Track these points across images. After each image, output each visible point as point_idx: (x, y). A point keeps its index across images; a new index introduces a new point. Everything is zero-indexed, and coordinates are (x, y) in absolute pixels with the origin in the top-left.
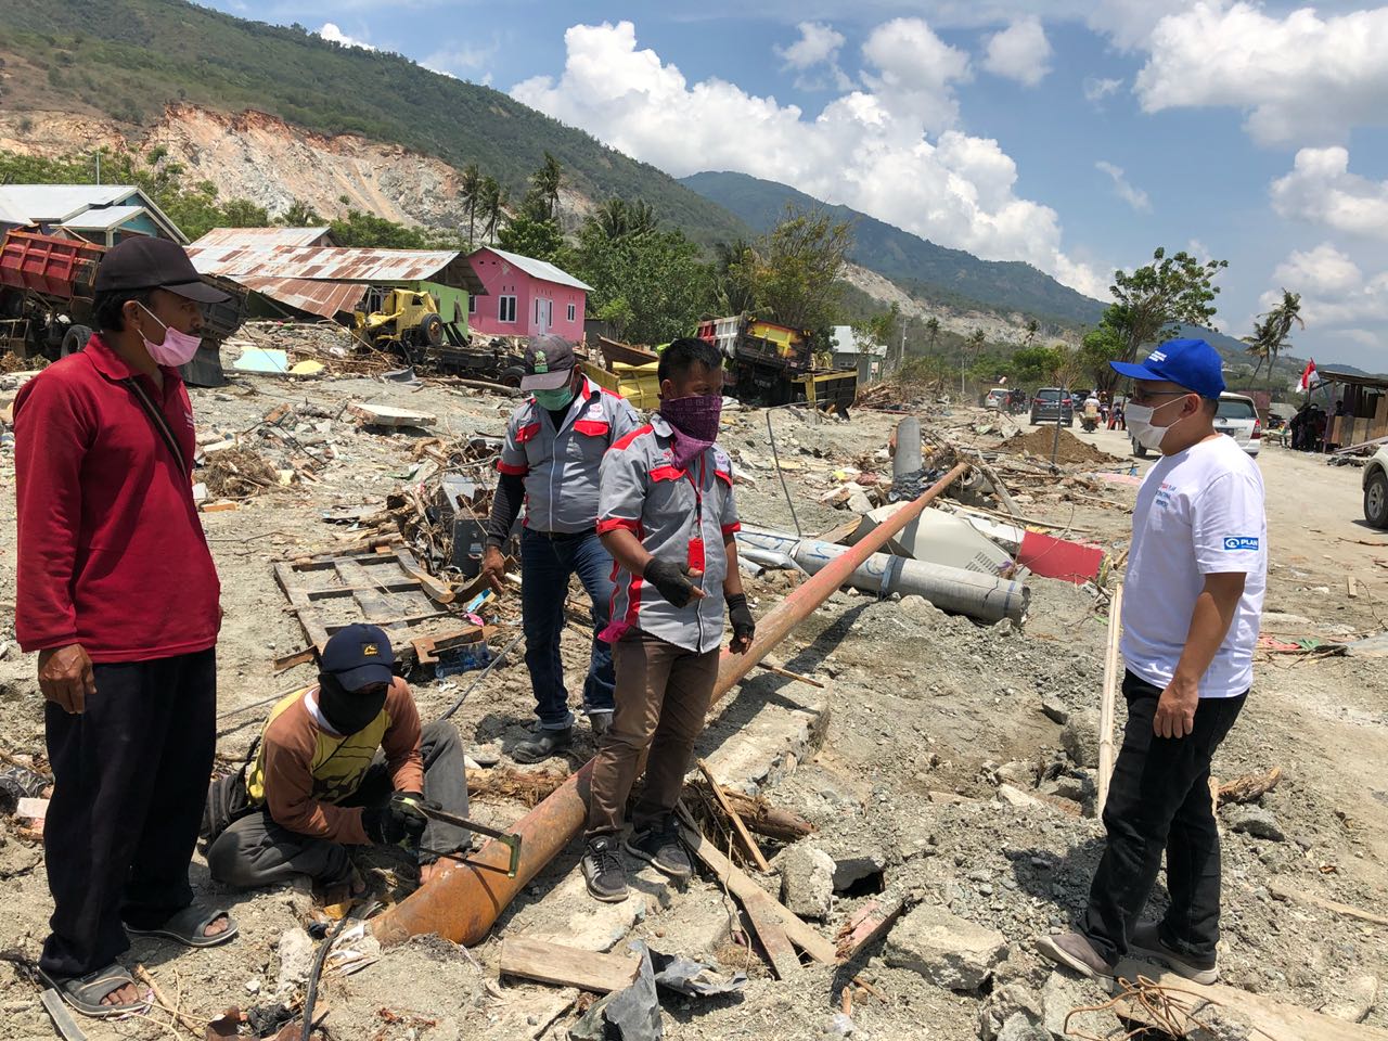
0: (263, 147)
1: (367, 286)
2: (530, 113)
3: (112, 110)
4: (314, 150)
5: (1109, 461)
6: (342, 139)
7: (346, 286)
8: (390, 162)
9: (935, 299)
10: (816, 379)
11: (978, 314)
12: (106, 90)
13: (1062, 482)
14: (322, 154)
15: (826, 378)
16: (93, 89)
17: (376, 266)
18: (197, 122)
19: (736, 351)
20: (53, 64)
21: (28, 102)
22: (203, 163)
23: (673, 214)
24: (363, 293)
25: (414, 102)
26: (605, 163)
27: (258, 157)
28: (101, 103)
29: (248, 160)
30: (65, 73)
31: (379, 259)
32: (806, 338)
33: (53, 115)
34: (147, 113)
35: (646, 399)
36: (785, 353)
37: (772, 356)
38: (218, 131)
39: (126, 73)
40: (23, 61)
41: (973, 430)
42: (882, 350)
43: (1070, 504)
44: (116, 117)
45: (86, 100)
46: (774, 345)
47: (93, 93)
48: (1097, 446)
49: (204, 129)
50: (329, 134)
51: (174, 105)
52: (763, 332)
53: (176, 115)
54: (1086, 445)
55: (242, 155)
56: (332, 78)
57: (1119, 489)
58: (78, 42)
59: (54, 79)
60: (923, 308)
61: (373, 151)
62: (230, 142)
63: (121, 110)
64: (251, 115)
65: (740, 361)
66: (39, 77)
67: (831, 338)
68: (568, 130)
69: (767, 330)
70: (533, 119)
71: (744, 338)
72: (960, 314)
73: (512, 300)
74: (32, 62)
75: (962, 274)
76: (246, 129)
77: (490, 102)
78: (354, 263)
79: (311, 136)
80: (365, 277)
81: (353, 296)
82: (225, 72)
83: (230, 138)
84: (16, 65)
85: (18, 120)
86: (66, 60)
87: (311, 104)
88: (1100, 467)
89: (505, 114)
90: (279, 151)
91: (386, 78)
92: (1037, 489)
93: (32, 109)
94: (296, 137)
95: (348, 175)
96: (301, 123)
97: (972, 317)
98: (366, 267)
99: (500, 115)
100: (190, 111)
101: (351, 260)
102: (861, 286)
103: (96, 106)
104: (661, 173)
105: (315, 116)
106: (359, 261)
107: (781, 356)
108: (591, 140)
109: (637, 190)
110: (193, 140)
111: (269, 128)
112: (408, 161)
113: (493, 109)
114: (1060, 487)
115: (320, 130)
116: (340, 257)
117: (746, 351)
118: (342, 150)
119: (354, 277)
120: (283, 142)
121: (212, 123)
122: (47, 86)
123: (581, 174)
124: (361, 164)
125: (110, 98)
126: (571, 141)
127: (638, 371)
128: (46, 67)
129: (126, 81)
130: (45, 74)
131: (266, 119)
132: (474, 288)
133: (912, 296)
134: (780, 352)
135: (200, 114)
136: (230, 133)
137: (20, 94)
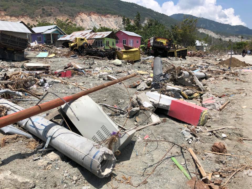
0: (94, 18)
1: (94, 40)
2: (141, 7)
3: (69, 15)
4: (103, 18)
5: (248, 66)
6: (107, 15)
7: (91, 40)
8: (116, 19)
9: (222, 34)
10: (177, 50)
11: (231, 37)
12: (68, 11)
13: (225, 73)
14: (104, 18)
15: (179, 50)
16: (66, 11)
17: (97, 36)
18: (83, 15)
19: (153, 45)
20: (59, 8)
21: (56, 15)
22: (84, 22)
23: (168, 23)
24: (94, 41)
25: (120, 7)
26: (155, 14)
27: (93, 20)
28: (67, 14)
29: (91, 21)
30: (61, 9)
31: (97, 34)
32: (170, 41)
33: (60, 16)
34: (75, 15)
35: (130, 57)
36: (165, 44)
37: (162, 45)
38: (86, 16)
39: (71, 8)
40: (54, 8)
41: (216, 60)
42: (206, 45)
43: (226, 80)
44: (70, 16)
45: (65, 13)
46: (162, 43)
47: (66, 12)
48: (245, 62)
49: (84, 16)
50: (105, 15)
51: (79, 13)
52: (159, 40)
53: (79, 14)
54: (242, 62)
55: (90, 20)
56: (106, 5)
57: (245, 74)
58: (63, 3)
59: (60, 10)
60: (219, 36)
61: (112, 17)
62: (88, 18)
63: (70, 15)
64: (92, 13)
65: (154, 47)
66: (57, 10)
67: (195, 43)
68: (148, 9)
69: (160, 39)
70: (141, 8)
71: (155, 42)
72: (227, 37)
73: (125, 40)
74: (56, 8)
75: (228, 29)
76: (91, 15)
77: (134, 6)
78: (93, 35)
79: (102, 15)
80: (94, 38)
81: (92, 42)
82: (88, 6)
83: (88, 17)
84: (54, 9)
85: (54, 18)
86: (61, 7)
87: (102, 10)
88: (244, 67)
89: (136, 7)
90: (97, 19)
91: (115, 3)
92: (217, 76)
93: (56, 16)
94: (99, 16)
95: (108, 22)
96: (100, 13)
97: (230, 37)
98: (95, 36)
99: (135, 8)
100: (82, 13)
101: (92, 35)
102: (206, 33)
103: (66, 14)
104: (166, 15)
105: (103, 12)
106: (94, 35)
107: (164, 45)
108: (152, 10)
109: (161, 19)
110: (82, 18)
111: (95, 15)
112: (119, 18)
113: (134, 7)
114: (224, 75)
115: (103, 14)
116: (90, 35)
117: (156, 45)
118: (107, 17)
119: (92, 38)
120: (97, 17)
121: (85, 15)
122: (59, 12)
123: (151, 17)
124: (111, 19)
125: (69, 13)
126: (148, 11)
127: (127, 51)
128: (58, 8)
129: (71, 9)
130: (58, 10)
131: (94, 13)
132: (116, 38)
133: (217, 34)
134: (163, 44)
135: (83, 14)
136: (88, 16)
137: (55, 13)
